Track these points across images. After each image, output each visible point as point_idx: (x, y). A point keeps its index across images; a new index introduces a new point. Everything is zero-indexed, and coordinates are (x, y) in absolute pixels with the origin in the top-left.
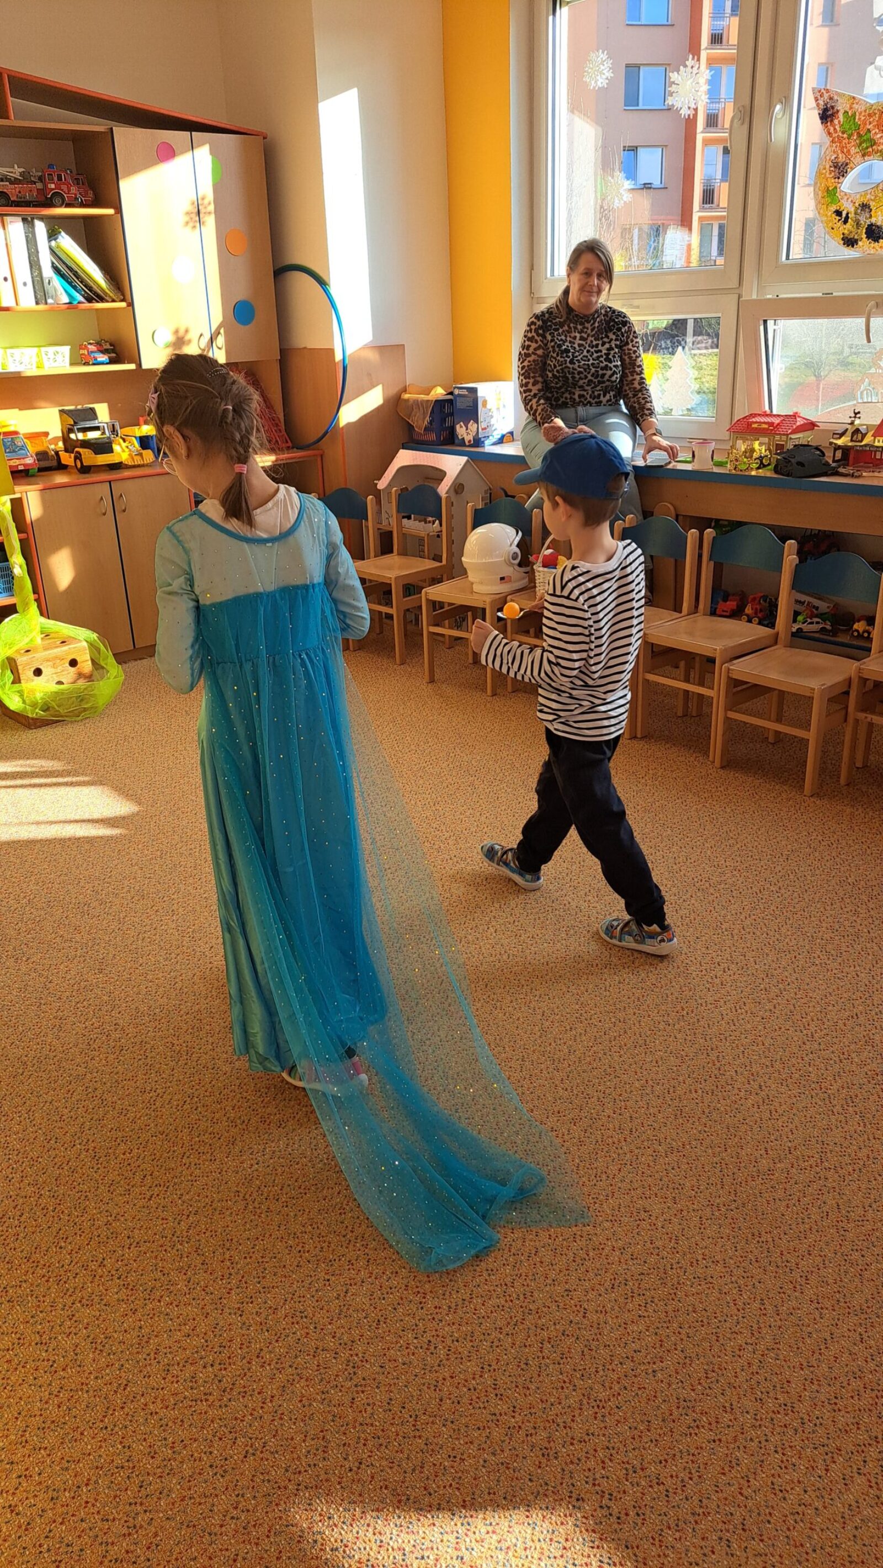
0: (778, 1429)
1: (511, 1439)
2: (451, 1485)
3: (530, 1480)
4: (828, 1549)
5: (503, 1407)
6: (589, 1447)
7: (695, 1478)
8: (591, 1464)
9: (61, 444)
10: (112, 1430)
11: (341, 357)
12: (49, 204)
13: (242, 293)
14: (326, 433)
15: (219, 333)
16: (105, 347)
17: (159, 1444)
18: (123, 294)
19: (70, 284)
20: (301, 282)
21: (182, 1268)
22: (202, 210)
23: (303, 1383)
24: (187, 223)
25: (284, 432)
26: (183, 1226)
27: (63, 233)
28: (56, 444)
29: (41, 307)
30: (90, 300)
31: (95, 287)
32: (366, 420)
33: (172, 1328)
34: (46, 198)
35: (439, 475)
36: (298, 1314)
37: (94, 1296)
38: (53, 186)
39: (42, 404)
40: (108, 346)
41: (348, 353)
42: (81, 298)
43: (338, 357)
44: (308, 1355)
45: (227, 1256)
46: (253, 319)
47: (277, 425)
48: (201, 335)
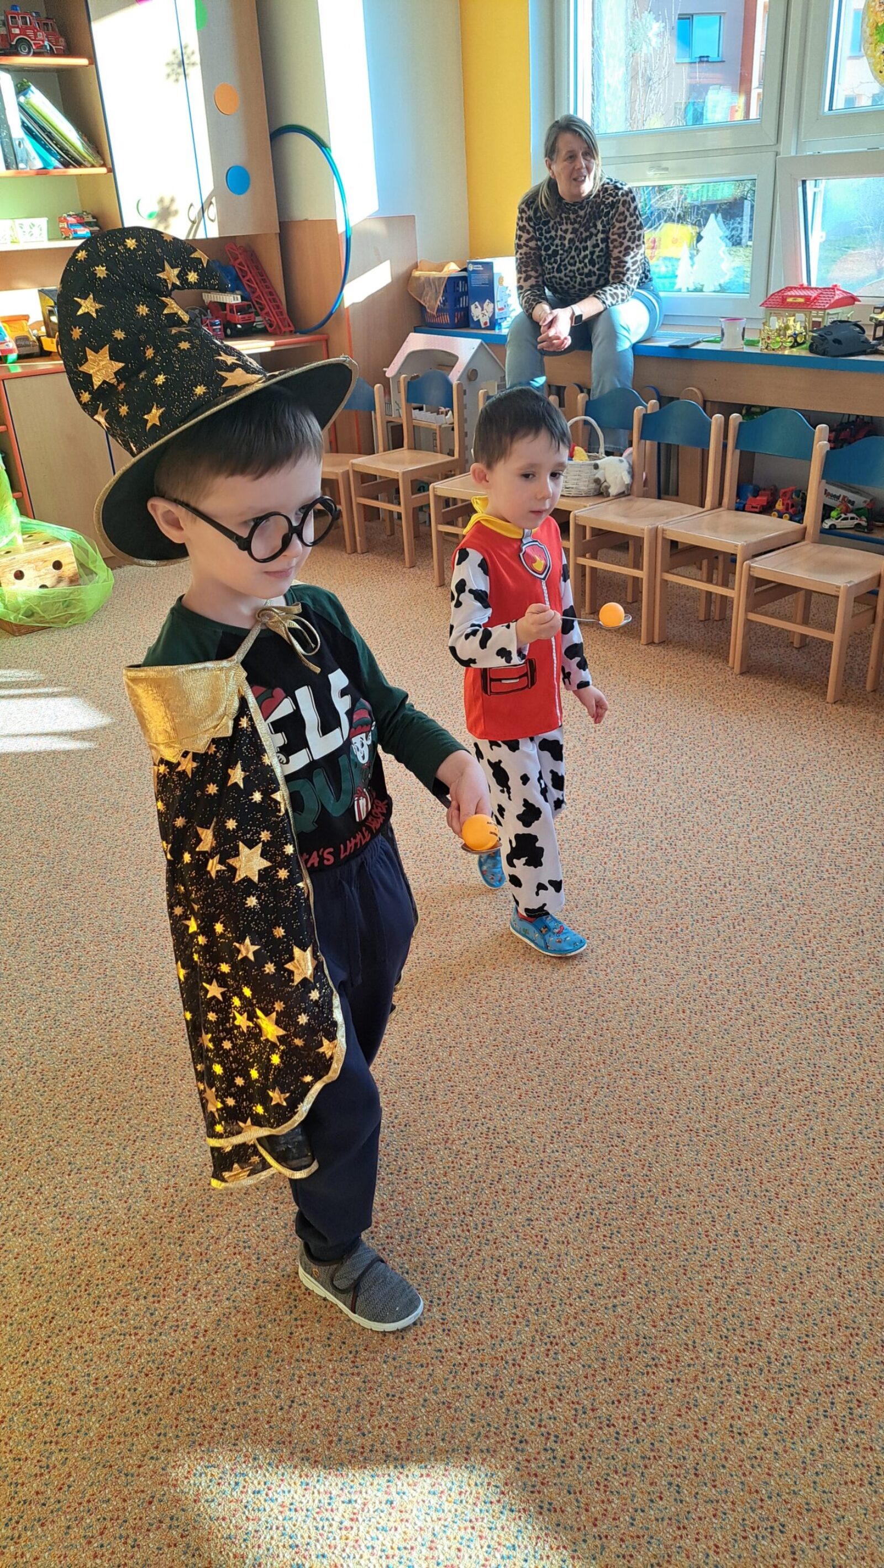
0: (743, 1369)
1: (455, 1377)
2: (387, 1425)
3: (472, 1421)
4: (785, 1497)
5: (449, 1343)
6: (538, 1385)
7: (649, 1420)
8: (539, 1403)
9: (43, 329)
10: (34, 1365)
11: (344, 229)
12: (13, 51)
13: (236, 157)
14: (331, 314)
15: (211, 203)
16: (87, 220)
17: (82, 1380)
18: (103, 159)
19: (44, 146)
20: (300, 146)
21: (123, 1195)
22: (186, 61)
23: (240, 1316)
24: (168, 75)
25: (285, 315)
26: (129, 1152)
27: (33, 88)
28: (39, 330)
29: (11, 173)
30: (66, 165)
31: (71, 151)
32: (372, 300)
33: (107, 1259)
34: (11, 45)
35: (449, 360)
36: (241, 1243)
37: (27, 1225)
38: (17, 31)
39: (21, 285)
40: (91, 219)
41: (352, 224)
42: (57, 164)
43: (341, 228)
44: (248, 1287)
45: (172, 1183)
46: (248, 187)
47: (278, 307)
48: (191, 205)
